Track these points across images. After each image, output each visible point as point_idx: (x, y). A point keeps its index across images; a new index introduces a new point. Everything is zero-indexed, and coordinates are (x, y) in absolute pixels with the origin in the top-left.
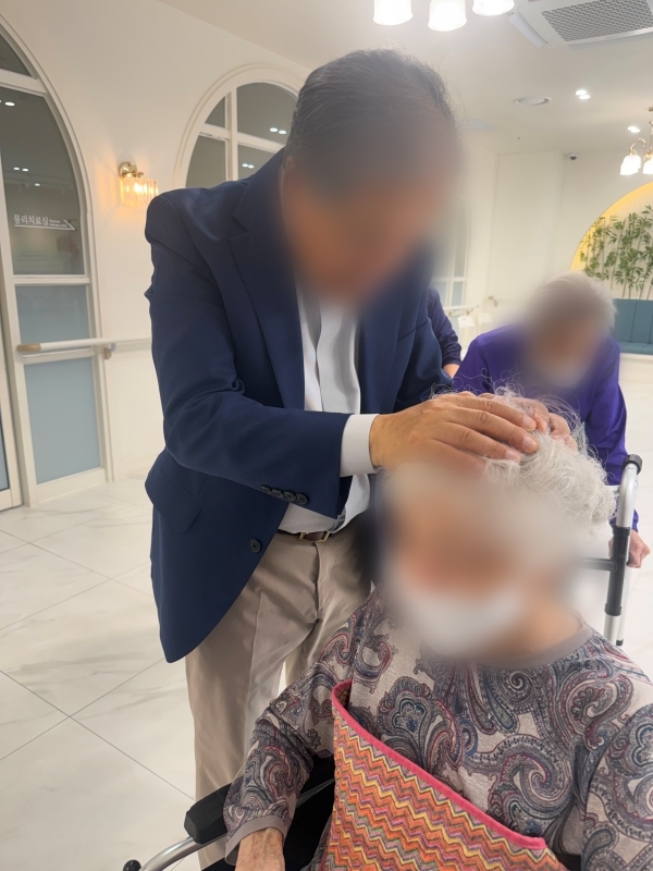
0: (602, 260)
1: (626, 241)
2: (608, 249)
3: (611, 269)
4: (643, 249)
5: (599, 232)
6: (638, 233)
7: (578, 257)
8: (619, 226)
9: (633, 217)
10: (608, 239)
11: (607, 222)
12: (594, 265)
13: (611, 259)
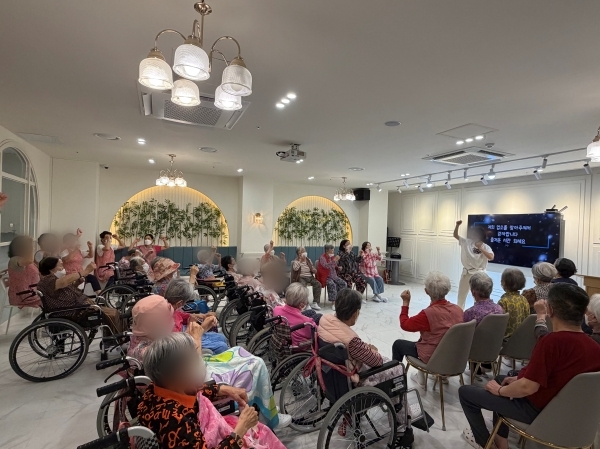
0: (129, 226)
1: (143, 215)
2: (133, 220)
3: (135, 230)
4: (152, 220)
5: (126, 210)
6: (149, 212)
7: (113, 223)
8: (138, 208)
9: (145, 203)
10: (132, 214)
11: (130, 205)
12: (125, 229)
13: (134, 225)
